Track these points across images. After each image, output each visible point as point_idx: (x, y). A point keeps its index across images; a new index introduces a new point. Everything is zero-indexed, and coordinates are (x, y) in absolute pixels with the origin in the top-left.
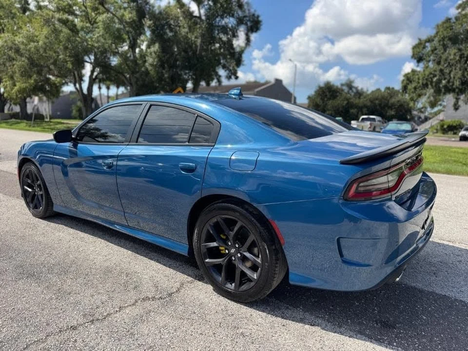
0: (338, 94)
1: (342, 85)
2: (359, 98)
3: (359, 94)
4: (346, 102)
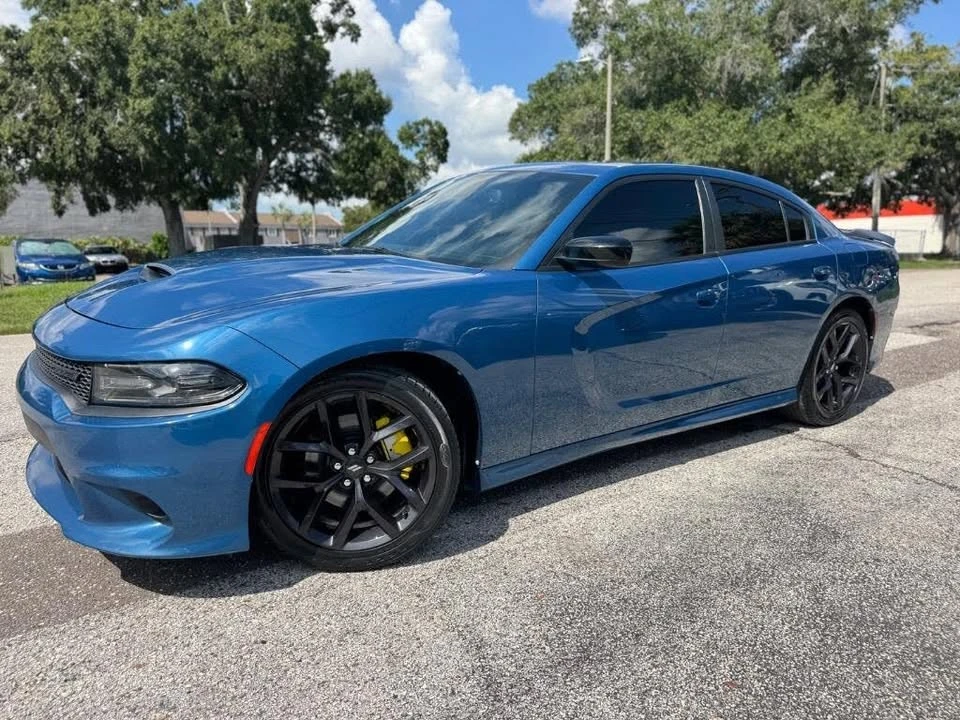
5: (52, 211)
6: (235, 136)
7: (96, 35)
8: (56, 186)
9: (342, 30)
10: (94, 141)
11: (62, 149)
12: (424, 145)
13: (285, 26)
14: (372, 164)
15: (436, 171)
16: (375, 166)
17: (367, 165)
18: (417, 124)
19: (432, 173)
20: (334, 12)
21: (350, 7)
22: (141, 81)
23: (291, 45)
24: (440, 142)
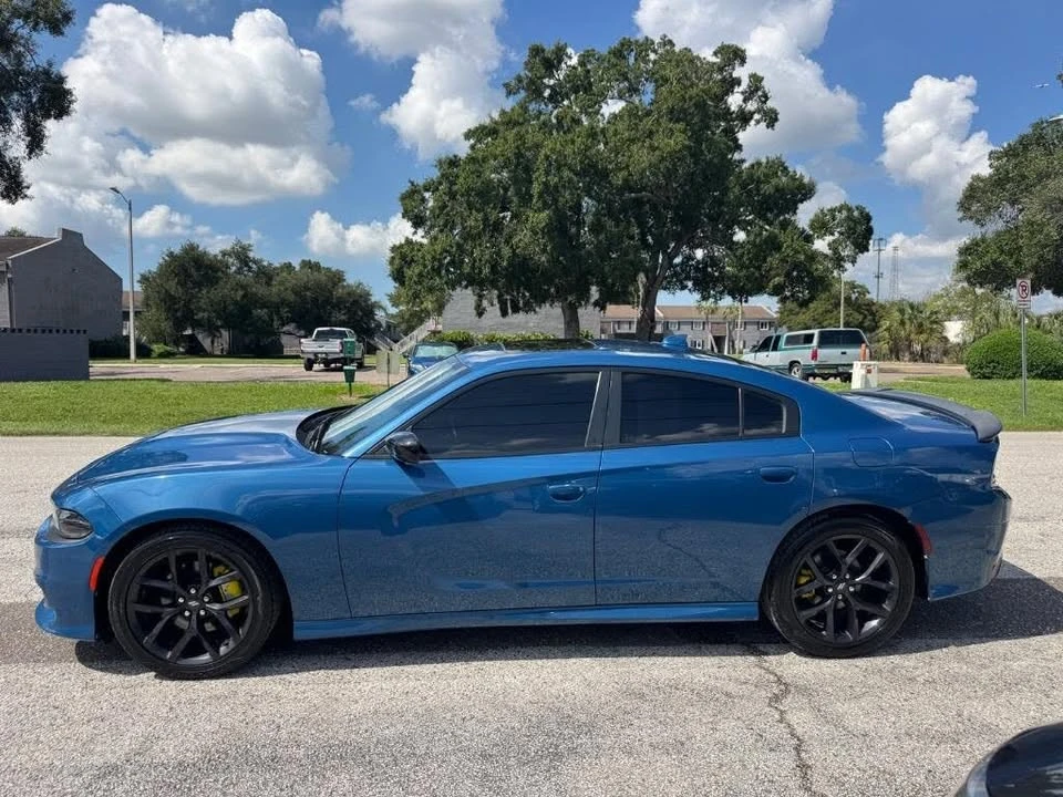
0: (220, 274)
1: (224, 254)
2: (268, 284)
3: (266, 274)
4: (241, 293)
5: (475, 312)
6: (632, 238)
7: (508, 158)
8: (478, 291)
9: (757, 116)
10: (506, 251)
11: (480, 260)
12: (841, 233)
13: (681, 126)
14: (769, 259)
15: (854, 262)
16: (773, 260)
17: (765, 261)
18: (832, 211)
19: (848, 265)
20: (745, 101)
21: (764, 92)
22: (541, 195)
23: (683, 145)
24: (861, 228)
